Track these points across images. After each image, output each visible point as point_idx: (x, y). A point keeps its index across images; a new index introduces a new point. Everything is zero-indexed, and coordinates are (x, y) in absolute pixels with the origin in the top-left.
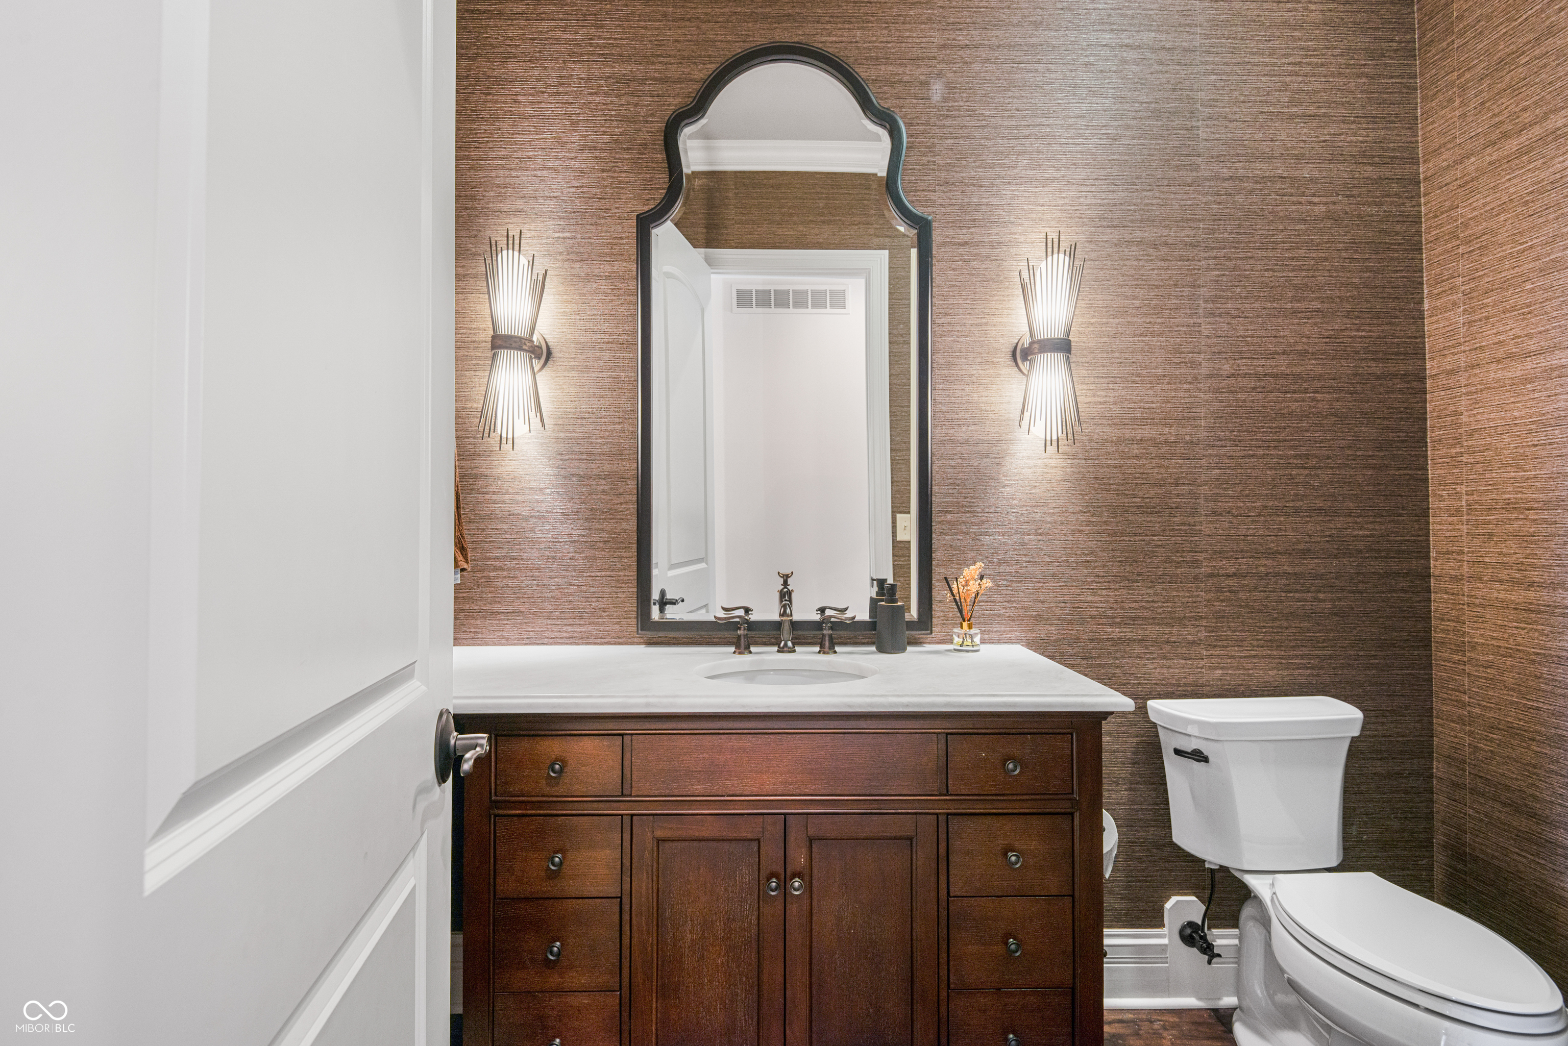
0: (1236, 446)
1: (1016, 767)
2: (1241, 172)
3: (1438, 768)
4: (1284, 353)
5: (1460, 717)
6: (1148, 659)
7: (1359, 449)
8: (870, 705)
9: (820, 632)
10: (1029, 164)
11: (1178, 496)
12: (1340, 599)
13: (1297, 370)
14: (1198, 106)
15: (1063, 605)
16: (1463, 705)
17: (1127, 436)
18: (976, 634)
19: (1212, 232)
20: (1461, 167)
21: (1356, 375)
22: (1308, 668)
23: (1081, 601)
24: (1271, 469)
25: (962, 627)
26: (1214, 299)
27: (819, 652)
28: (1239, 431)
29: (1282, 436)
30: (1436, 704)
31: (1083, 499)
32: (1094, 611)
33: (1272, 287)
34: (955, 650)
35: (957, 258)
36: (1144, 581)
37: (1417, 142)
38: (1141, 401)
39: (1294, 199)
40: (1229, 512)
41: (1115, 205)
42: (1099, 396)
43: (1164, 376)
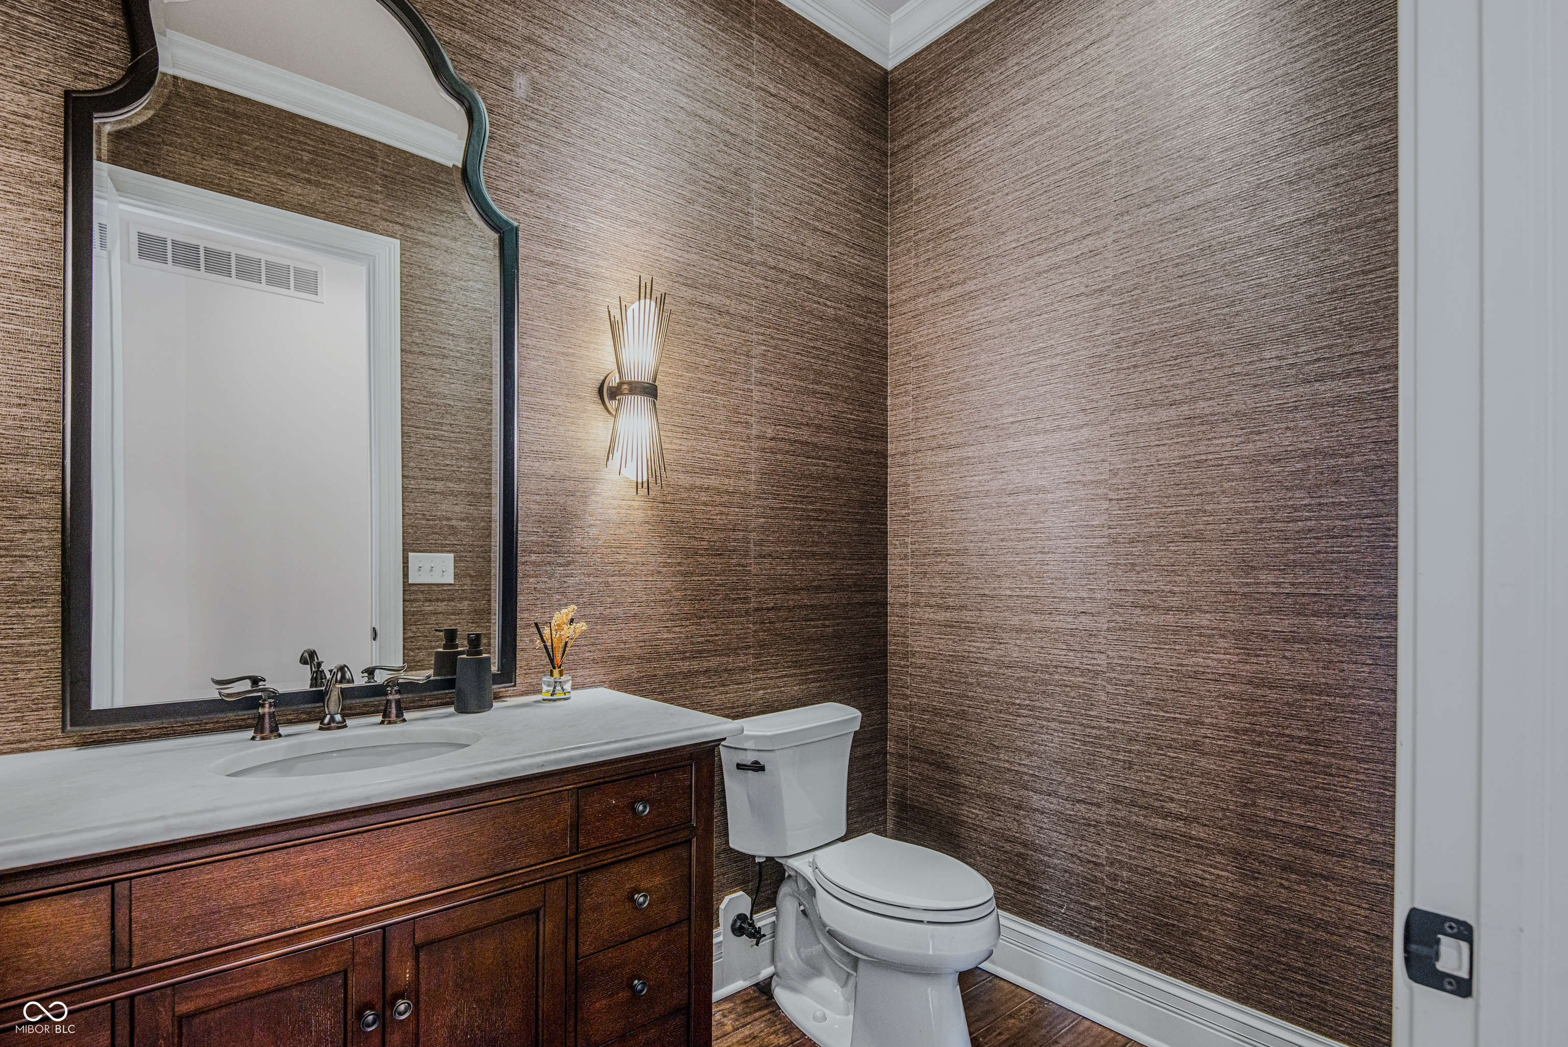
0: (775, 499)
1: (645, 807)
2: (781, 265)
3: (891, 746)
4: (807, 425)
5: (905, 707)
6: (711, 688)
7: (850, 507)
8: (500, 772)
9: (384, 698)
10: (612, 200)
11: (735, 540)
12: (838, 624)
13: (815, 440)
14: (753, 195)
15: (642, 644)
16: (906, 697)
17: (698, 483)
18: (568, 681)
19: (761, 311)
20: (914, 303)
21: (849, 449)
22: (818, 681)
23: (658, 639)
24: (797, 519)
25: (552, 675)
26: (761, 371)
27: (382, 723)
28: (777, 486)
29: (805, 493)
30: (890, 698)
31: (661, 541)
32: (668, 648)
33: (800, 369)
34: (544, 700)
35: (542, 278)
36: (708, 617)
37: (886, 276)
38: (708, 453)
39: (816, 299)
40: (770, 555)
41: (689, 265)
42: (675, 444)
43: (726, 432)
